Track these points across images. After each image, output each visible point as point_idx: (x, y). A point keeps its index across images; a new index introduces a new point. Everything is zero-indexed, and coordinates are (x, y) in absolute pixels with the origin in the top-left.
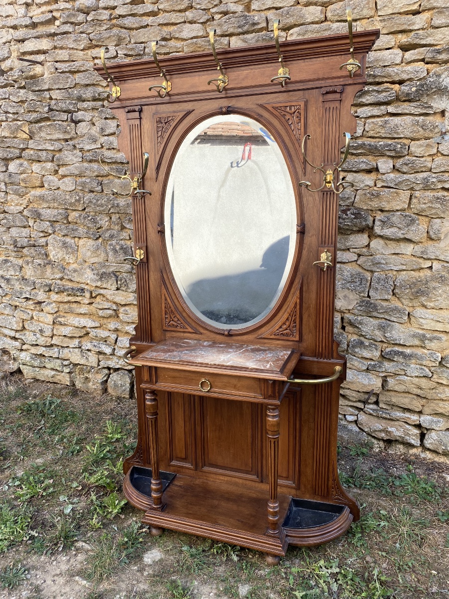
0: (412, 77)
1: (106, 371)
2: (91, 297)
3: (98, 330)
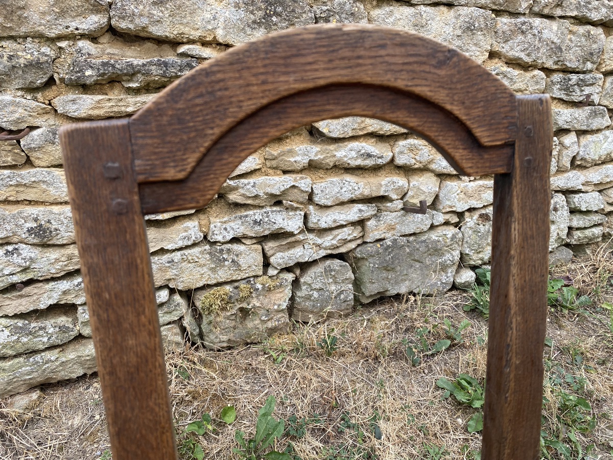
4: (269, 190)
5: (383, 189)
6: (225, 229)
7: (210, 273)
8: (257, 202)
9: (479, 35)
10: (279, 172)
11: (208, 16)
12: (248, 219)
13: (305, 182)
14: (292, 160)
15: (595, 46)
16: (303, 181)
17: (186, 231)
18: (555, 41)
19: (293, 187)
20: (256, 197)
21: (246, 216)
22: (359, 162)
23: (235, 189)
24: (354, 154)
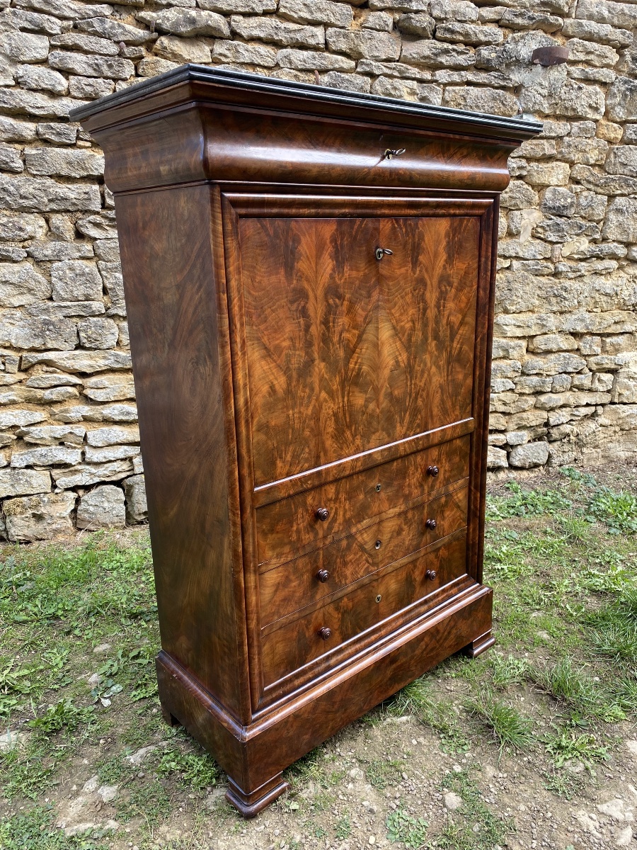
0: (491, 40)
1: (72, 495)
2: (20, 370)
3: (44, 427)
4: (52, 435)
6: (22, 459)
7: (11, 488)
8: (44, 442)
10: (61, 423)
14: (68, 415)
16: (79, 429)
19: (71, 433)
21: (36, 451)
22: (121, 417)
23: (27, 433)
24: (117, 412)
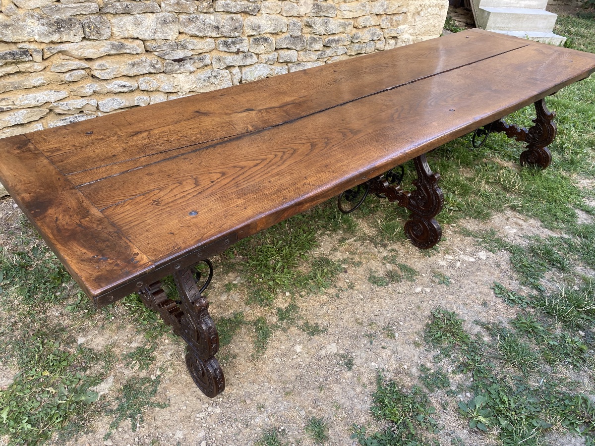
4: (75, 106)
5: (136, 102)
8: (70, 112)
9: (171, 26)
10: (79, 97)
11: (29, 30)
12: (67, 120)
13: (93, 102)
14: (84, 91)
15: (237, 24)
16: (92, 101)
17: (36, 128)
18: (214, 24)
19: (88, 104)
20: (69, 110)
21: (66, 119)
22: (120, 90)
23: (57, 107)
24: (116, 86)
